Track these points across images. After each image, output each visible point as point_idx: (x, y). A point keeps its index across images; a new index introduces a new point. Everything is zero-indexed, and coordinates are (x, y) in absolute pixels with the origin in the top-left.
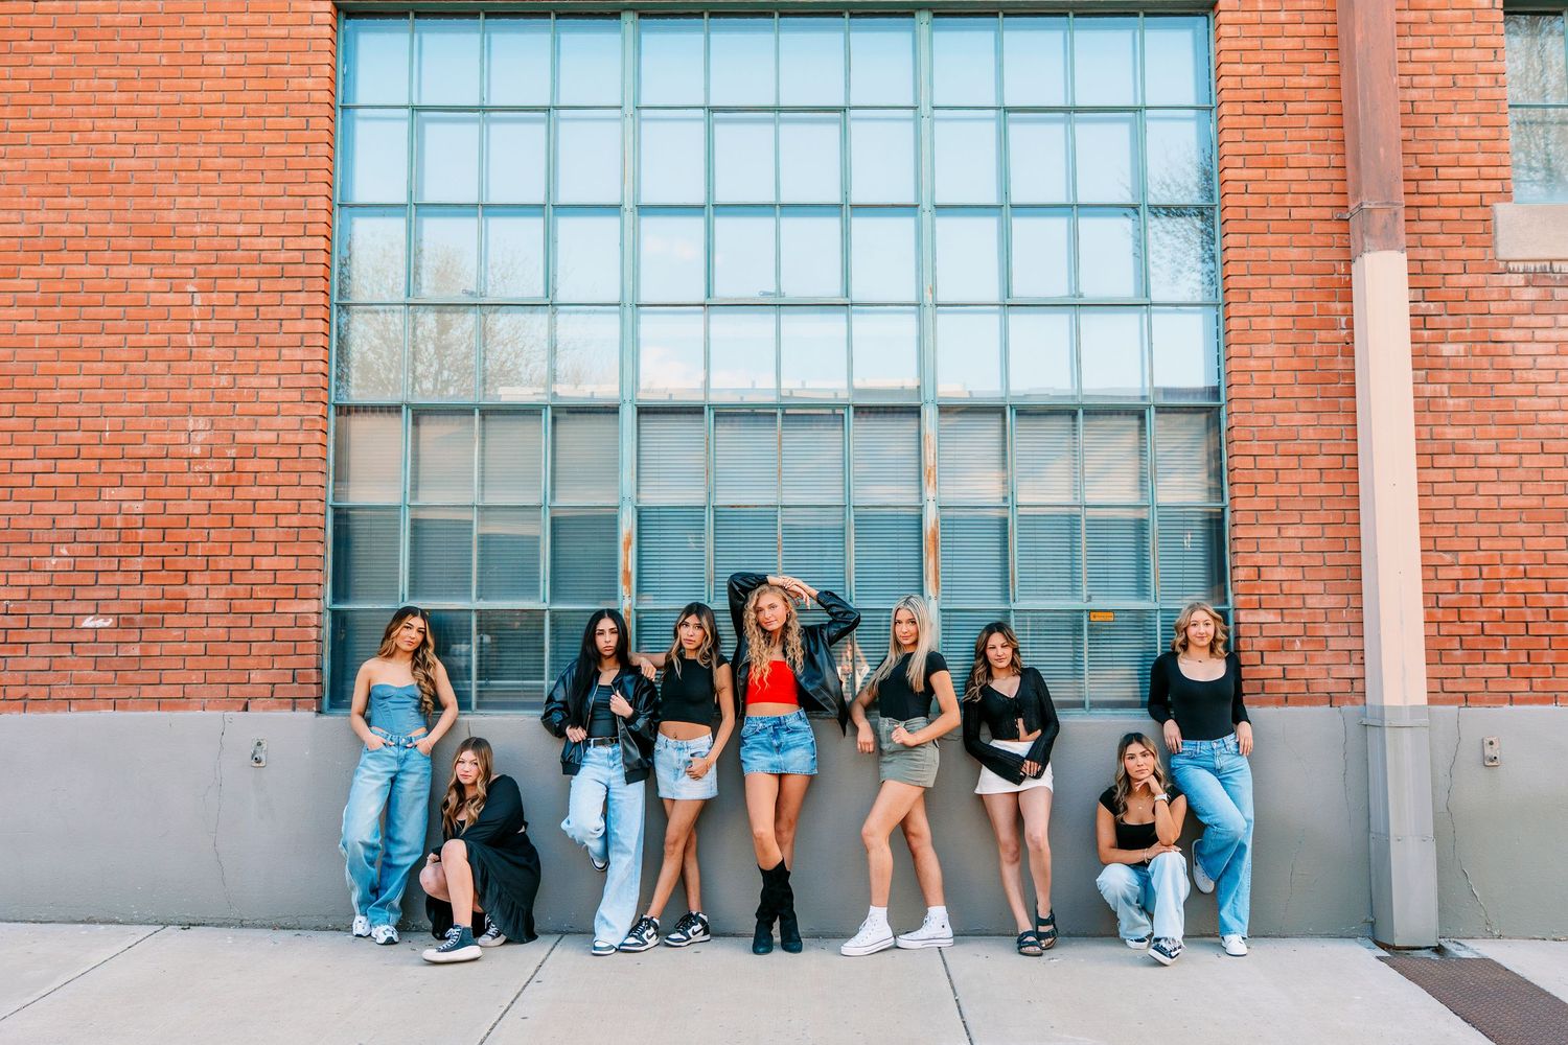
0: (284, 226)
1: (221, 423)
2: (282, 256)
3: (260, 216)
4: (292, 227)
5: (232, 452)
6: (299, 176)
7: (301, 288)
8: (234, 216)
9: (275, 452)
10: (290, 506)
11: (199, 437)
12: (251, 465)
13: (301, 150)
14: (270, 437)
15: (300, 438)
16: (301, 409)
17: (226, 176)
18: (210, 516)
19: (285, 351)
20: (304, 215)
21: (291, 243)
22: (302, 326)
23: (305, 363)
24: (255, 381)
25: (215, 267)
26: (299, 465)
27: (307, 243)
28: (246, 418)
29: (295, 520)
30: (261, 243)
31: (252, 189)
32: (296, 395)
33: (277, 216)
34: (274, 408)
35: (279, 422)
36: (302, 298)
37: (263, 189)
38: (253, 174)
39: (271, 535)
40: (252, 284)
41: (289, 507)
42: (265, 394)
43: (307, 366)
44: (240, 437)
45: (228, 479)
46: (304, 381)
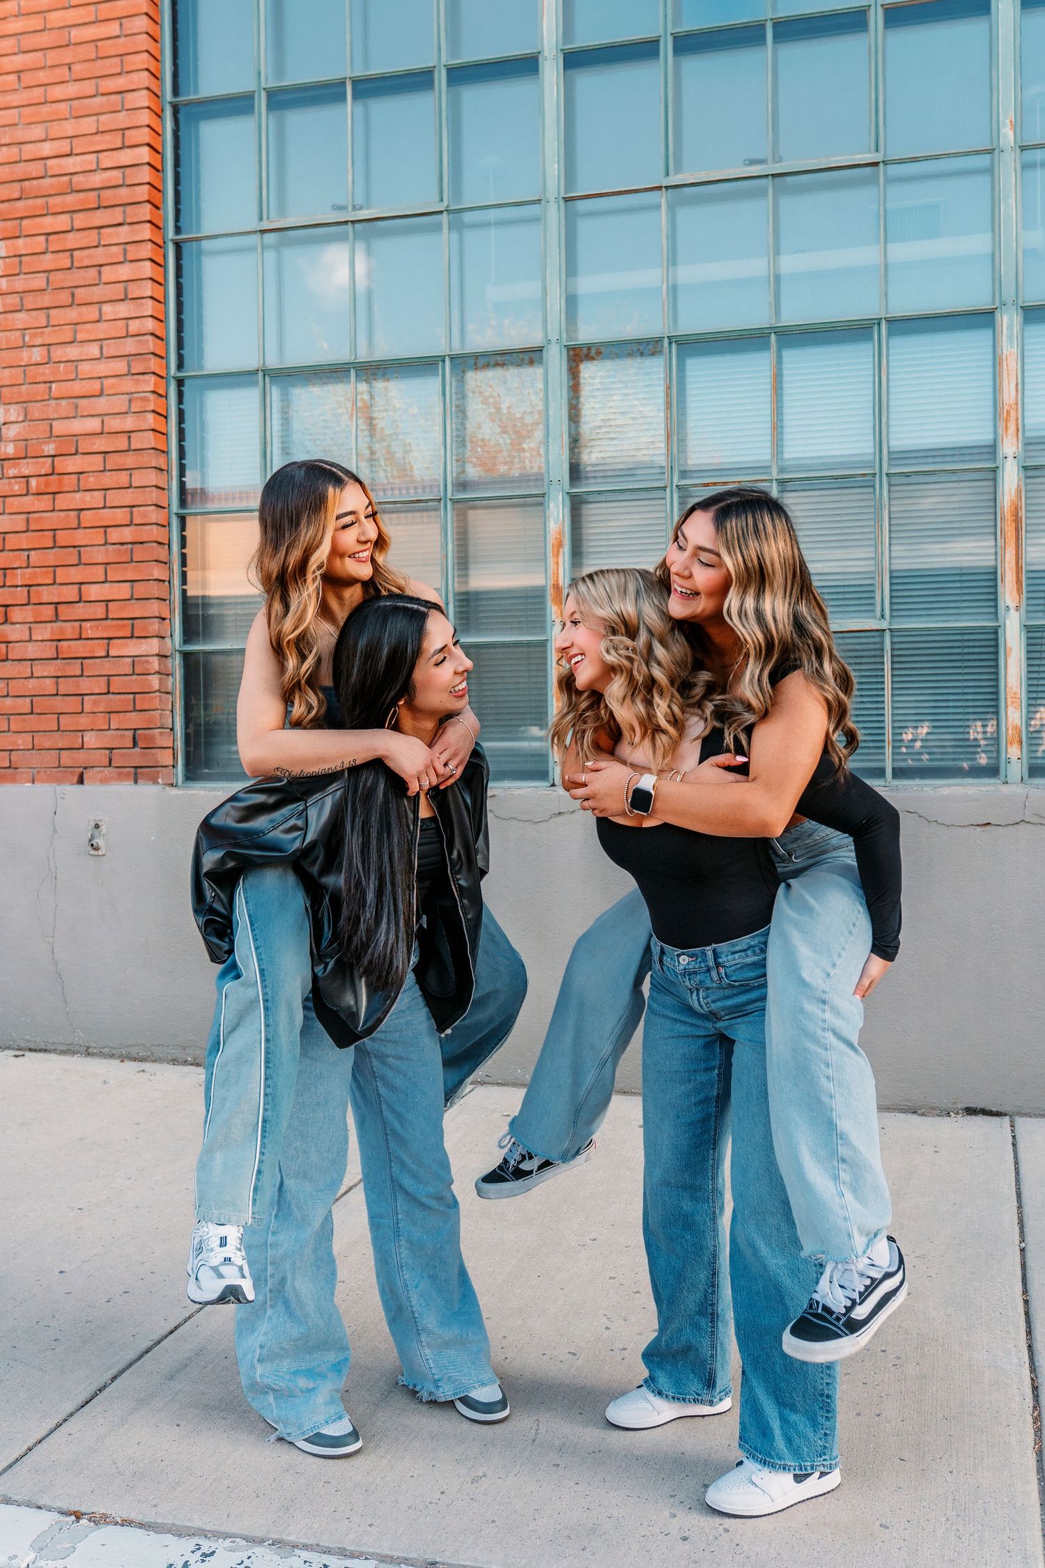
0: (98, 137)
1: (36, 410)
2: (98, 179)
3: (69, 128)
4: (107, 137)
5: (50, 449)
6: (112, 65)
7: (121, 220)
8: (38, 132)
9: (101, 444)
10: (121, 516)
11: (11, 432)
12: (72, 464)
13: (114, 29)
14: (93, 425)
15: (129, 423)
16: (128, 385)
17: (28, 78)
18: (30, 534)
19: (106, 308)
20: (122, 119)
21: (108, 160)
22: (125, 272)
23: (131, 322)
24: (72, 352)
25: (20, 204)
26: (129, 460)
27: (126, 157)
28: (64, 402)
29: (127, 534)
30: (72, 164)
31: (57, 92)
32: (121, 366)
33: (88, 125)
34: (96, 385)
35: (102, 404)
36: (124, 233)
37: (71, 90)
38: (58, 71)
39: (99, 555)
40: (62, 222)
41: (119, 516)
42: (85, 368)
43: (134, 326)
44: (60, 428)
45: (47, 485)
46: (130, 346)
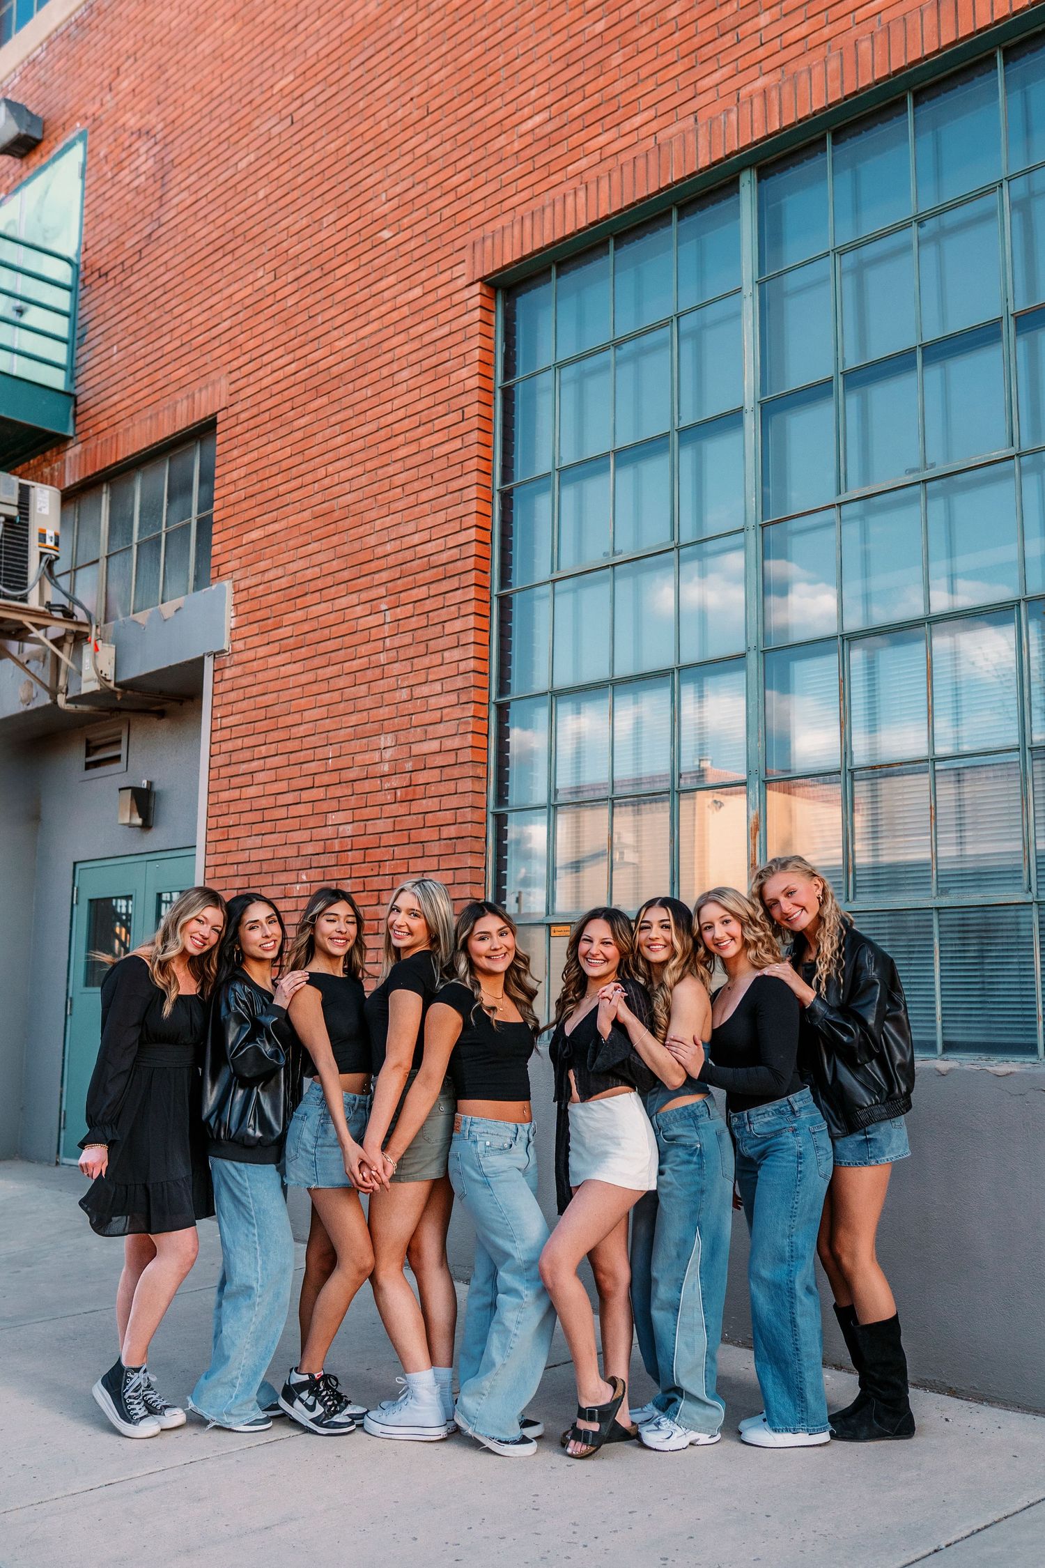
0: (446, 526)
1: (403, 737)
2: (444, 557)
3: (429, 521)
4: (452, 524)
5: (409, 766)
6: (456, 471)
7: (457, 586)
8: (411, 527)
9: (439, 760)
10: (449, 816)
11: (388, 754)
12: (421, 777)
13: (457, 444)
14: (434, 746)
15: (455, 743)
16: (457, 712)
17: (408, 489)
18: (396, 833)
19: (446, 654)
20: (461, 510)
21: (451, 542)
22: (458, 625)
23: (460, 663)
24: (425, 690)
25: (399, 582)
26: (456, 772)
27: (462, 537)
28: (418, 729)
29: (451, 831)
30: (430, 547)
31: (424, 496)
32: (453, 698)
33: (441, 517)
34: (438, 714)
35: (441, 729)
36: (458, 596)
37: (432, 493)
38: (425, 480)
39: (435, 848)
40: (422, 592)
41: (449, 817)
42: (433, 702)
43: (463, 666)
44: (416, 749)
45: (407, 794)
46: (459, 682)
